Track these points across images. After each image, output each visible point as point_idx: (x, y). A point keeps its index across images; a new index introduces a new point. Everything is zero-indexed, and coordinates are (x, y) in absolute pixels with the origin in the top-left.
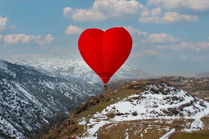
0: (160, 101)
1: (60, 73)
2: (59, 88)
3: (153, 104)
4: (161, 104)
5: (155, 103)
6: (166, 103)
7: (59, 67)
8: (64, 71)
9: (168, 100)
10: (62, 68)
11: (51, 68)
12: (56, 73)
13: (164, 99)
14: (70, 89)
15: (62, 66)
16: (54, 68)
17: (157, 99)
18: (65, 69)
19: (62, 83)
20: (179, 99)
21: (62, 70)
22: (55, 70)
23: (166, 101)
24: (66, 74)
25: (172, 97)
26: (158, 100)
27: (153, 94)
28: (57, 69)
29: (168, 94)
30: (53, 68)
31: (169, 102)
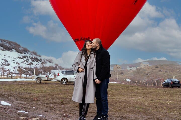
0: (13, 59)
3: (3, 61)
4: (15, 63)
5: (6, 61)
6: (23, 63)
9: (26, 59)
13: (20, 58)
17: (9, 56)
20: (40, 61)
23: (22, 60)
25: (31, 57)
26: (10, 58)
27: (4, 50)
29: (25, 54)
31: (27, 62)
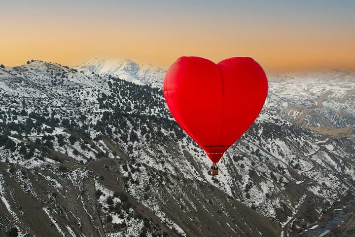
1: (323, 103)
2: (242, 166)
7: (324, 90)
8: (334, 98)
10: (330, 92)
11: (307, 91)
12: (313, 102)
14: (296, 162)
15: (332, 88)
16: (314, 92)
18: (336, 95)
19: (278, 142)
21: (329, 96)
22: (313, 94)
24: (338, 104)
28: (319, 94)
30: (310, 90)
